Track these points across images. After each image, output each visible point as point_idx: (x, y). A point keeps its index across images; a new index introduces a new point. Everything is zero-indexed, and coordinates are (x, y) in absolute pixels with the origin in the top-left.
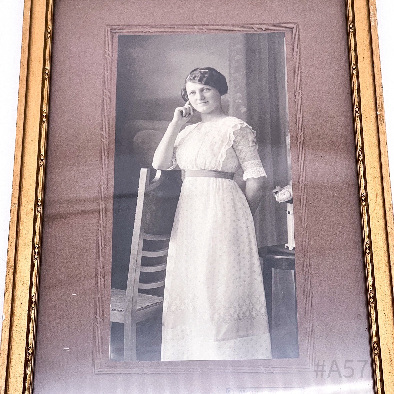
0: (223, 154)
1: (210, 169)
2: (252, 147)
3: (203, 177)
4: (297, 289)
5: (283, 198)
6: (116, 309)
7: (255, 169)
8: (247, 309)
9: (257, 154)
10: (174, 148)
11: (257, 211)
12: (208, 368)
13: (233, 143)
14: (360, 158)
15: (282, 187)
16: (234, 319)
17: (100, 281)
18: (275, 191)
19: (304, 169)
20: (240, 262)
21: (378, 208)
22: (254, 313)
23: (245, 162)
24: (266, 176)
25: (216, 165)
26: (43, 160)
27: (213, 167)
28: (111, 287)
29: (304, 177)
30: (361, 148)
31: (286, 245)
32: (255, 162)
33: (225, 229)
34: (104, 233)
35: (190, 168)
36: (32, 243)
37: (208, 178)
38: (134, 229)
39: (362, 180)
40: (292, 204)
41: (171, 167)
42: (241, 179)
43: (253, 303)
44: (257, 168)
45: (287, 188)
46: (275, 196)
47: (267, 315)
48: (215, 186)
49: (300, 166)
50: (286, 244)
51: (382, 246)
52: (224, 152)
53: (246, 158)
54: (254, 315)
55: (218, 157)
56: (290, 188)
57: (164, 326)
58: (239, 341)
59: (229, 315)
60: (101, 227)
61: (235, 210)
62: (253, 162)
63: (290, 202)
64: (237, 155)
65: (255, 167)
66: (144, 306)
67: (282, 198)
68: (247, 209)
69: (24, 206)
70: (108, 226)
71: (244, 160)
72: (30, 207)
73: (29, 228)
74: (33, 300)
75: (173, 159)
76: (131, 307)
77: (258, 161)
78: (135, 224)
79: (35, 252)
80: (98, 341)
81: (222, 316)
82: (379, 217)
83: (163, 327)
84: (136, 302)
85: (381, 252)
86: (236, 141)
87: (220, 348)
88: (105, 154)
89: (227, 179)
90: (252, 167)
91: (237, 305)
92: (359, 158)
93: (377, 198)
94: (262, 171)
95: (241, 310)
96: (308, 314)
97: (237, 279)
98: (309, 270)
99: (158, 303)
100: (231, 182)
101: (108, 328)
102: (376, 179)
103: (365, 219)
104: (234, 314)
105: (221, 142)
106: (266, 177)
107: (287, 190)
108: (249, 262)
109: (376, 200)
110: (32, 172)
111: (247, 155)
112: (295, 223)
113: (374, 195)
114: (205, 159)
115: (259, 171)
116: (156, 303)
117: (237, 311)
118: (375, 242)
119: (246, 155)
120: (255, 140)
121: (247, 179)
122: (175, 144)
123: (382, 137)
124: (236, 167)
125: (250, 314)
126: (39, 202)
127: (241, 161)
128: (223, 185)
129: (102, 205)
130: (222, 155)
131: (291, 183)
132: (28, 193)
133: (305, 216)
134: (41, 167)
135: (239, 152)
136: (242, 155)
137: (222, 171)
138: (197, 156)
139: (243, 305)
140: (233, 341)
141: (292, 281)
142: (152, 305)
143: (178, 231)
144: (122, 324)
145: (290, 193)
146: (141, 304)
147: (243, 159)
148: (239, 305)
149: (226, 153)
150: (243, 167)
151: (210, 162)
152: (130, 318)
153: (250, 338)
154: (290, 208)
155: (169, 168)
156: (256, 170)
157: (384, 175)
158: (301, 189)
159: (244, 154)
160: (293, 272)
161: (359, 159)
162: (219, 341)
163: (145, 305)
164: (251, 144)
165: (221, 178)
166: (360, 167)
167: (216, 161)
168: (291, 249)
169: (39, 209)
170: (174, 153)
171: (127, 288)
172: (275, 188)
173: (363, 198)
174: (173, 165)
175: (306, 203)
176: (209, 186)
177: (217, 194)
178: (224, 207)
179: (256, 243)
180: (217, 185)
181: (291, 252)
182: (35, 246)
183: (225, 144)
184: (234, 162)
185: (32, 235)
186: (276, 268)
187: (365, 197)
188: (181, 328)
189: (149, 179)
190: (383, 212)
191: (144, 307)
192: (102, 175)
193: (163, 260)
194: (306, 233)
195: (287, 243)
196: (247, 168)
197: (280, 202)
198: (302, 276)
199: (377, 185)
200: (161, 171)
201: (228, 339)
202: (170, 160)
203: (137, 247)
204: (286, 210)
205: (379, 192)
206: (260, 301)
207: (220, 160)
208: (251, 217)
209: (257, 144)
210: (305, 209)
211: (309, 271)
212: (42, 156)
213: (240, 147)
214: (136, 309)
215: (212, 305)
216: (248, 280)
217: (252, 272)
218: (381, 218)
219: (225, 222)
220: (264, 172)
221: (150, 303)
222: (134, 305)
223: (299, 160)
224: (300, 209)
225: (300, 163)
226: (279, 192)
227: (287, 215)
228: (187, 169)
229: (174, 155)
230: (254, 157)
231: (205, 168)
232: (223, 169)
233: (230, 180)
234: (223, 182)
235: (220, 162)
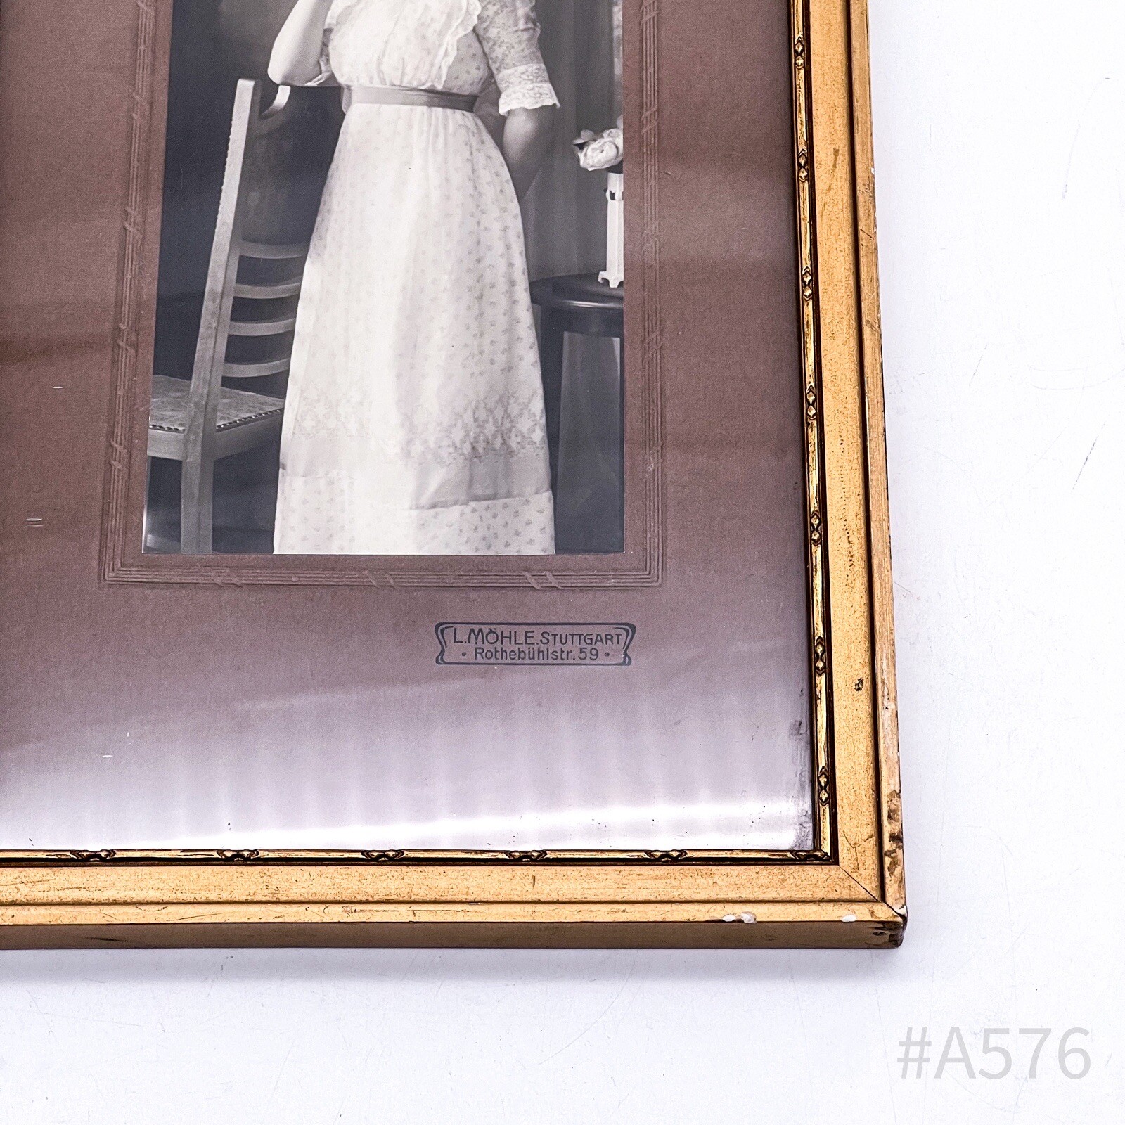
0: (450, 49)
1: (415, 84)
2: (525, 33)
3: (396, 104)
4: (627, 384)
5: (600, 161)
6: (163, 425)
7: (531, 86)
8: (497, 431)
9: (535, 50)
10: (325, 31)
12: (391, 575)
13: (476, 21)
14: (797, 62)
15: (598, 133)
16: (464, 454)
17: (124, 356)
18: (579, 141)
19: (656, 88)
20: (482, 314)
21: (839, 187)
22: (513, 443)
23: (505, 68)
24: (558, 105)
25: (429, 76)
27: (423, 79)
28: (151, 370)
29: (654, 109)
30: (802, 36)
31: (602, 275)
32: (530, 70)
33: (449, 234)
34: (139, 236)
35: (364, 81)
37: (409, 107)
38: (217, 230)
39: (802, 117)
40: (622, 175)
41: (316, 79)
42: (493, 111)
43: (512, 416)
44: (536, 84)
45: (609, 135)
46: (579, 154)
47: (545, 446)
48: (425, 128)
49: (644, 79)
50: (601, 273)
51: (844, 280)
52: (452, 45)
53: (508, 60)
54: (514, 446)
55: (436, 55)
56: (618, 136)
57: (284, 468)
58: (474, 510)
59: (449, 446)
60: (132, 224)
61: (476, 188)
62: (524, 70)
63: (616, 168)
64: (484, 52)
65: (530, 82)
66: (236, 419)
67: (596, 160)
68: (506, 184)
70: (149, 220)
71: (503, 64)
75: (320, 59)
76: (201, 421)
77: (537, 68)
78: (219, 217)
80: (115, 504)
81: (432, 445)
82: (840, 207)
83: (281, 471)
84: (215, 410)
85: (840, 295)
86: (485, 16)
87: (423, 524)
88: (147, 39)
89: (457, 111)
90: (523, 82)
91: (472, 420)
92: (795, 60)
93: (836, 160)
94: (548, 92)
95: (482, 435)
96: (651, 446)
97: (473, 357)
98: (658, 338)
99: (270, 412)
100: (468, 117)
101: (142, 472)
102: (837, 115)
103: (805, 213)
104: (463, 442)
105: (444, 17)
106: (558, 108)
107: (611, 139)
108: (505, 314)
109: (835, 166)
111: (510, 52)
112: (627, 222)
113: (829, 154)
114: (403, 59)
115: (541, 91)
116: (266, 413)
117: (472, 435)
118: (826, 269)
119: (507, 53)
120: (533, 15)
121: (509, 112)
122: (328, 21)
123: (857, 6)
124: (482, 81)
125: (504, 443)
127: (494, 67)
128: (446, 126)
129: (136, 169)
130: (446, 51)
131: (620, 123)
133: (653, 204)
135: (491, 43)
136: (498, 52)
137: (444, 90)
138: (384, 52)
139: (487, 421)
140: (457, 509)
141: (616, 364)
142: (256, 416)
143: (329, 237)
144: (179, 463)
145: (617, 148)
146: (228, 414)
147: (501, 63)
148: (476, 420)
149: (458, 46)
150: (498, 82)
151: (417, 68)
152: (199, 448)
153: (500, 502)
154: (616, 183)
155: (310, 81)
156: (532, 89)
157: (855, 104)
158: (645, 137)
160: (617, 341)
161: (795, 63)
162: (423, 507)
163: (237, 416)
164: (522, 25)
165: (444, 107)
166: (797, 83)
167: (432, 65)
168: (614, 284)
170: (325, 45)
171: (194, 375)
172: (578, 136)
173: (800, 161)
174: (321, 73)
175: (657, 173)
176: (410, 127)
177: (430, 146)
178: (447, 180)
179: (526, 268)
180: (430, 125)
181: (614, 293)
183: (455, 24)
184: (478, 68)
186: (573, 332)
187: (806, 158)
188: (327, 474)
189: (257, 106)
190: (849, 195)
191: (235, 422)
192: (137, 94)
193: (287, 306)
194: (654, 246)
195: (605, 270)
196: (510, 83)
197: (590, 169)
198: (639, 353)
199: (838, 128)
200: (289, 88)
201: (445, 505)
202: (313, 60)
203: (221, 275)
204: (606, 190)
205: (842, 145)
206: (532, 412)
207: (442, 64)
208: (515, 207)
209: (538, 24)
210: (653, 186)
211: (659, 340)
213: (493, 33)
214: (215, 426)
216: (501, 359)
217: (513, 340)
218: (845, 209)
219: (448, 215)
220: (551, 95)
221: (251, 412)
222: (209, 416)
223: (644, 65)
224: (642, 188)
225: (647, 75)
226: (588, 146)
227: (607, 201)
228: (356, 84)
229: (325, 49)
230: (528, 59)
231: (402, 81)
232: (450, 85)
233: (465, 112)
234: (446, 118)
235: (440, 67)
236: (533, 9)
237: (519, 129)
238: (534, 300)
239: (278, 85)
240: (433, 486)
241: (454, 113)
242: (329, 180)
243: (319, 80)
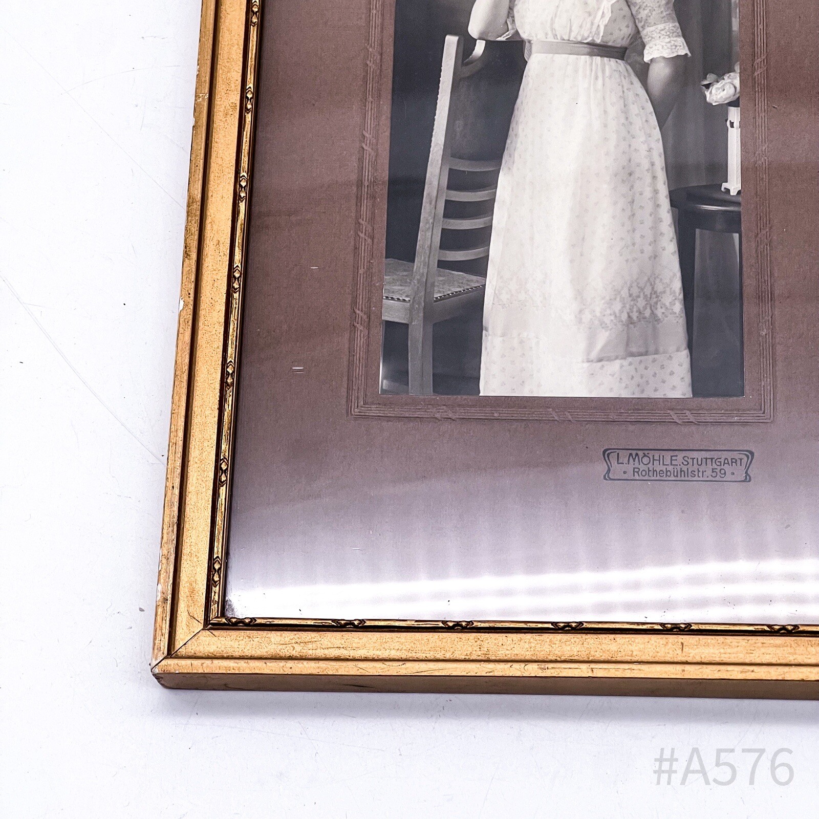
0: (605, 12)
1: (579, 39)
3: (566, 54)
4: (744, 269)
5: (722, 97)
6: (394, 297)
7: (668, 40)
8: (647, 304)
9: (671, 12)
11: (670, 121)
12: (569, 412)
15: (720, 76)
16: (622, 321)
17: (363, 244)
18: (706, 82)
19: (765, 41)
20: (633, 215)
22: (659, 312)
23: (648, 26)
24: (689, 55)
25: (591, 32)
26: (257, 12)
27: (586, 35)
28: (384, 255)
29: (763, 58)
31: (724, 185)
32: (667, 27)
33: (607, 154)
34: (373, 154)
35: (541, 36)
36: (234, 170)
37: (576, 56)
38: (431, 149)
40: (739, 108)
41: (505, 35)
42: (639, 59)
43: (658, 292)
44: (672, 39)
45: (728, 77)
46: (706, 92)
47: (684, 315)
48: (588, 72)
49: (756, 34)
52: (608, 9)
53: (651, 20)
54: (660, 315)
55: (595, 17)
56: (736, 78)
57: (487, 330)
58: (630, 364)
59: (611, 315)
60: (368, 145)
61: (627, 118)
62: (663, 28)
63: (735, 103)
64: (632, 14)
65: (667, 37)
66: (449, 292)
67: (719, 97)
69: (220, 99)
70: (381, 141)
71: (646, 23)
72: (231, 101)
73: (229, 141)
74: (237, 275)
75: (508, 19)
76: (423, 293)
77: (672, 25)
78: (433, 140)
79: (241, 186)
80: (358, 356)
81: (598, 314)
83: (484, 332)
84: (433, 285)
87: (593, 374)
88: (377, 6)
89: (611, 59)
90: (662, 37)
91: (628, 294)
94: (682, 44)
95: (635, 307)
96: (764, 316)
97: (627, 247)
98: (768, 233)
99: (475, 287)
100: (620, 64)
101: (379, 334)
104: (621, 311)
106: (689, 56)
107: (730, 81)
108: (651, 215)
110: (236, 36)
111: (652, 14)
112: (744, 144)
114: (570, 20)
115: (676, 44)
116: (471, 288)
117: (628, 306)
119: (650, 14)
121: (651, 60)
124: (631, 36)
125: (652, 313)
126: (250, 92)
127: (640, 25)
128: (603, 71)
129: (370, 103)
130: (603, 13)
131: (737, 68)
132: (229, 74)
133: (763, 131)
134: (253, 26)
135: (637, 7)
136: (643, 14)
137: (602, 43)
138: (556, 14)
139: (639, 297)
140: (618, 363)
141: (735, 253)
142: (464, 290)
143: (516, 155)
144: (406, 326)
145: (735, 88)
146: (443, 288)
148: (630, 295)
149: (612, 9)
150: (643, 37)
151: (581, 27)
152: (421, 315)
153: (650, 358)
154: (734, 115)
155: (500, 36)
156: (670, 42)
158: (756, 79)
159: (646, 12)
160: (736, 236)
162: (592, 361)
163: (449, 290)
165: (601, 56)
167: (592, 24)
168: (733, 193)
169: (249, 106)
170: (511, 9)
171: (416, 259)
172: (705, 78)
174: (508, 31)
175: (766, 107)
176: (576, 71)
177: (592, 86)
178: (605, 112)
179: (666, 181)
180: (592, 69)
181: (734, 199)
182: (241, 175)
184: (628, 26)
185: (235, 154)
186: (703, 229)
188: (519, 335)
189: (460, 56)
191: (449, 295)
192: (371, 47)
193: (486, 208)
194: (764, 163)
195: (726, 182)
196: (652, 38)
197: (714, 104)
198: (753, 245)
200: (484, 42)
201: (609, 359)
202: (502, 21)
203: (436, 183)
204: (727, 120)
206: (673, 289)
207: (600, 24)
208: (657, 133)
210: (763, 117)
211: (768, 236)
212: (255, 6)
214: (433, 297)
215: (579, 294)
216: (648, 249)
217: (657, 235)
219: (606, 139)
220: (684, 47)
221: (460, 287)
222: (428, 290)
223: (756, 23)
224: (754, 118)
225: (757, 30)
226: (713, 86)
227: (728, 130)
228: (535, 39)
229: (511, 12)
230: (666, 18)
231: (569, 37)
232: (605, 39)
233: (618, 60)
234: (603, 65)
235: (599, 26)
237: (660, 74)
238: (673, 204)
239: (476, 40)
240: (599, 345)
241: (610, 61)
242: (516, 112)
243: (507, 36)
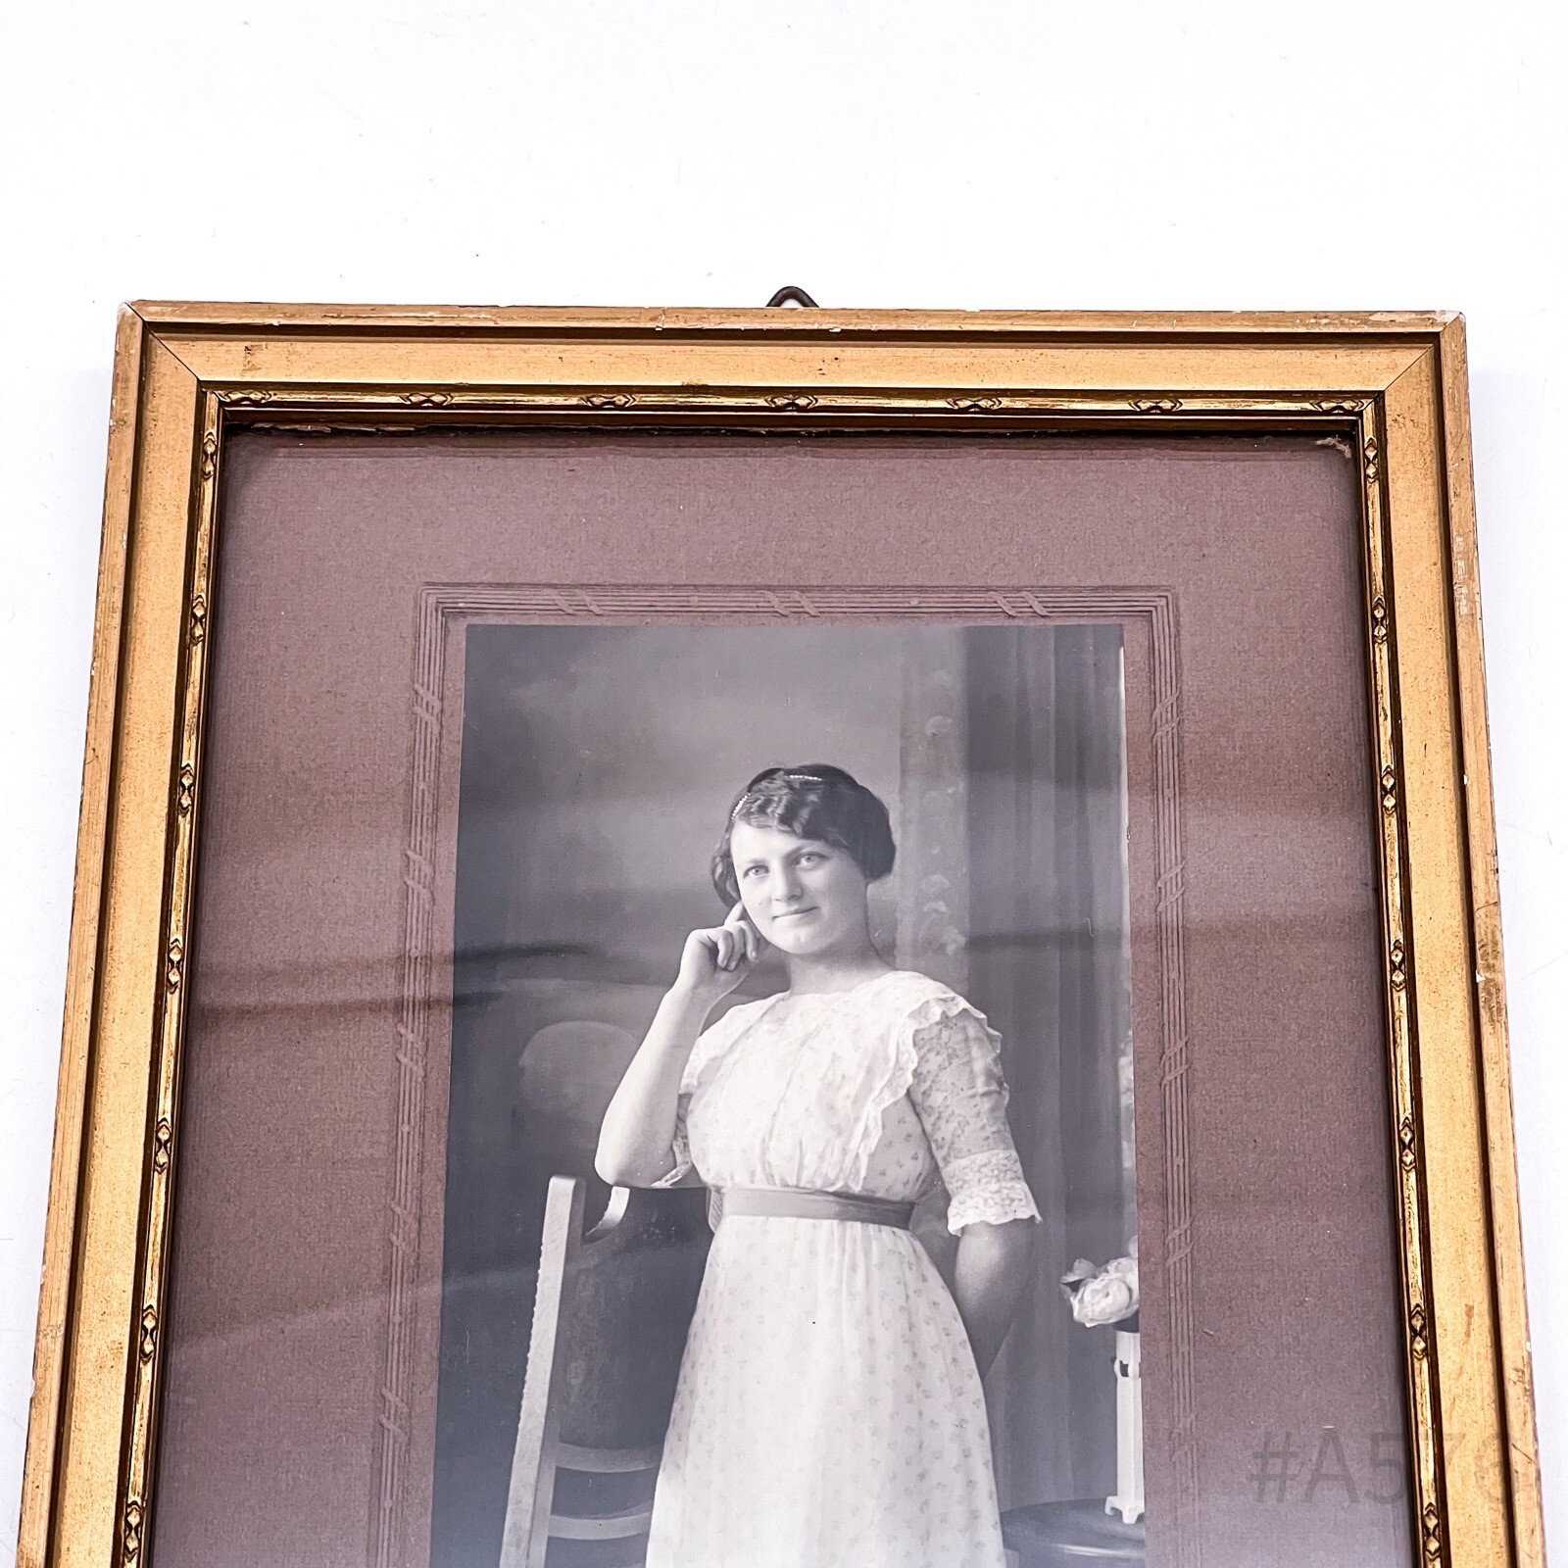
0: (871, 1124)
1: (819, 1184)
2: (986, 1099)
3: (792, 1216)
5: (1103, 1310)
7: (994, 1187)
9: (1002, 1127)
10: (681, 1097)
13: (910, 1080)
14: (1405, 1159)
15: (1100, 1264)
18: (1071, 1278)
19: (1187, 1192)
20: (928, 1566)
21: (1476, 1367)
23: (956, 1157)
24: (1039, 1217)
25: (841, 1170)
26: (167, 1142)
27: (832, 1176)
29: (1184, 1227)
30: (1410, 1117)
31: (1112, 1502)
32: (994, 1161)
33: (875, 1432)
34: (403, 1438)
35: (742, 1179)
36: (115, 1488)
37: (812, 1221)
38: (520, 1426)
39: (1414, 1251)
40: (1138, 1335)
41: (668, 1176)
42: (939, 1227)
44: (1004, 1184)
45: (1117, 1267)
46: (1072, 1299)
48: (836, 1255)
49: (1169, 1176)
50: (1109, 1498)
51: (1488, 1526)
52: (875, 1119)
53: (960, 1144)
55: (850, 1136)
56: (1131, 1271)
60: (392, 1417)
61: (915, 1355)
62: (985, 1161)
63: (1129, 1324)
64: (924, 1130)
65: (994, 1180)
67: (1097, 1310)
68: (961, 1349)
69: (88, 1334)
70: (418, 1410)
71: (953, 1151)
72: (112, 1338)
73: (107, 1427)
75: (675, 1143)
77: (1004, 1156)
78: (524, 1403)
79: (128, 1524)
82: (1479, 1404)
85: (1483, 1551)
86: (925, 1073)
88: (412, 1114)
89: (883, 1225)
90: (984, 1181)
92: (1401, 1156)
93: (1469, 1324)
94: (1022, 1197)
100: (900, 1238)
102: (1469, 1248)
103: (1425, 1413)
105: (862, 1074)
106: (1038, 1222)
107: (1119, 1275)
108: (963, 1566)
109: (1468, 1334)
110: (124, 1194)
111: (963, 1131)
112: (1148, 1414)
113: (1458, 1313)
114: (801, 1143)
115: (1011, 1195)
118: (1460, 1507)
119: (959, 1132)
120: (997, 1070)
121: (963, 1230)
122: (684, 1081)
123: (1494, 1073)
124: (922, 1178)
126: (150, 1316)
127: (939, 1155)
128: (867, 1253)
129: (397, 1327)
130: (866, 1128)
131: (1133, 1248)
132: (107, 1278)
133: (1187, 1384)
134: (160, 1173)
135: (933, 1119)
136: (945, 1131)
137: (865, 1193)
138: (771, 1134)
143: (692, 1437)
145: (1130, 1290)
147: (950, 1148)
149: (883, 1122)
150: (946, 1179)
151: (822, 1158)
154: (1129, 1349)
155: (660, 1179)
156: (998, 1191)
157: (1497, 1235)
158: (1172, 1272)
159: (953, 1125)
161: (1401, 1161)
164: (981, 1088)
165: (863, 1221)
166: (1406, 1195)
167: (845, 1151)
168: (1129, 1518)
169: (148, 1348)
170: (681, 1119)
172: (1070, 1269)
173: (1414, 1322)
174: (675, 1167)
175: (1191, 1334)
176: (813, 1253)
177: (844, 1284)
178: (872, 1341)
179: (995, 1491)
180: (844, 1250)
181: (1131, 1533)
182: (129, 1502)
183: (879, 1084)
184: (915, 1158)
185: (117, 1456)
187: (1424, 1319)
189: (579, 1222)
190: (1492, 1383)
192: (399, 1204)
193: (630, 1555)
194: (1189, 1454)
195: (1115, 1494)
196: (965, 1182)
197: (1088, 1325)
199: (1471, 1271)
200: (628, 1190)
202: (662, 1145)
203: (528, 1500)
204: (1113, 1360)
205: (1478, 1299)
207: (860, 1152)
208: (974, 1387)
209: (1005, 1085)
210: (1186, 1354)
212: (164, 1130)
213: (937, 1099)
218: (1486, 1408)
219: (873, 1400)
220: (1028, 1201)
223: (1169, 1153)
224: (1169, 1356)
225: (1172, 1167)
226: (1085, 1285)
227: (1116, 1379)
228: (729, 1184)
229: (681, 1126)
230: (991, 1140)
231: (799, 1179)
232: (871, 1186)
233: (895, 1229)
234: (867, 1239)
235: (857, 1154)
236: (999, 1059)
237: (979, 1258)
239: (611, 1187)
241: (880, 1231)
242: (692, 1343)
243: (672, 1178)
